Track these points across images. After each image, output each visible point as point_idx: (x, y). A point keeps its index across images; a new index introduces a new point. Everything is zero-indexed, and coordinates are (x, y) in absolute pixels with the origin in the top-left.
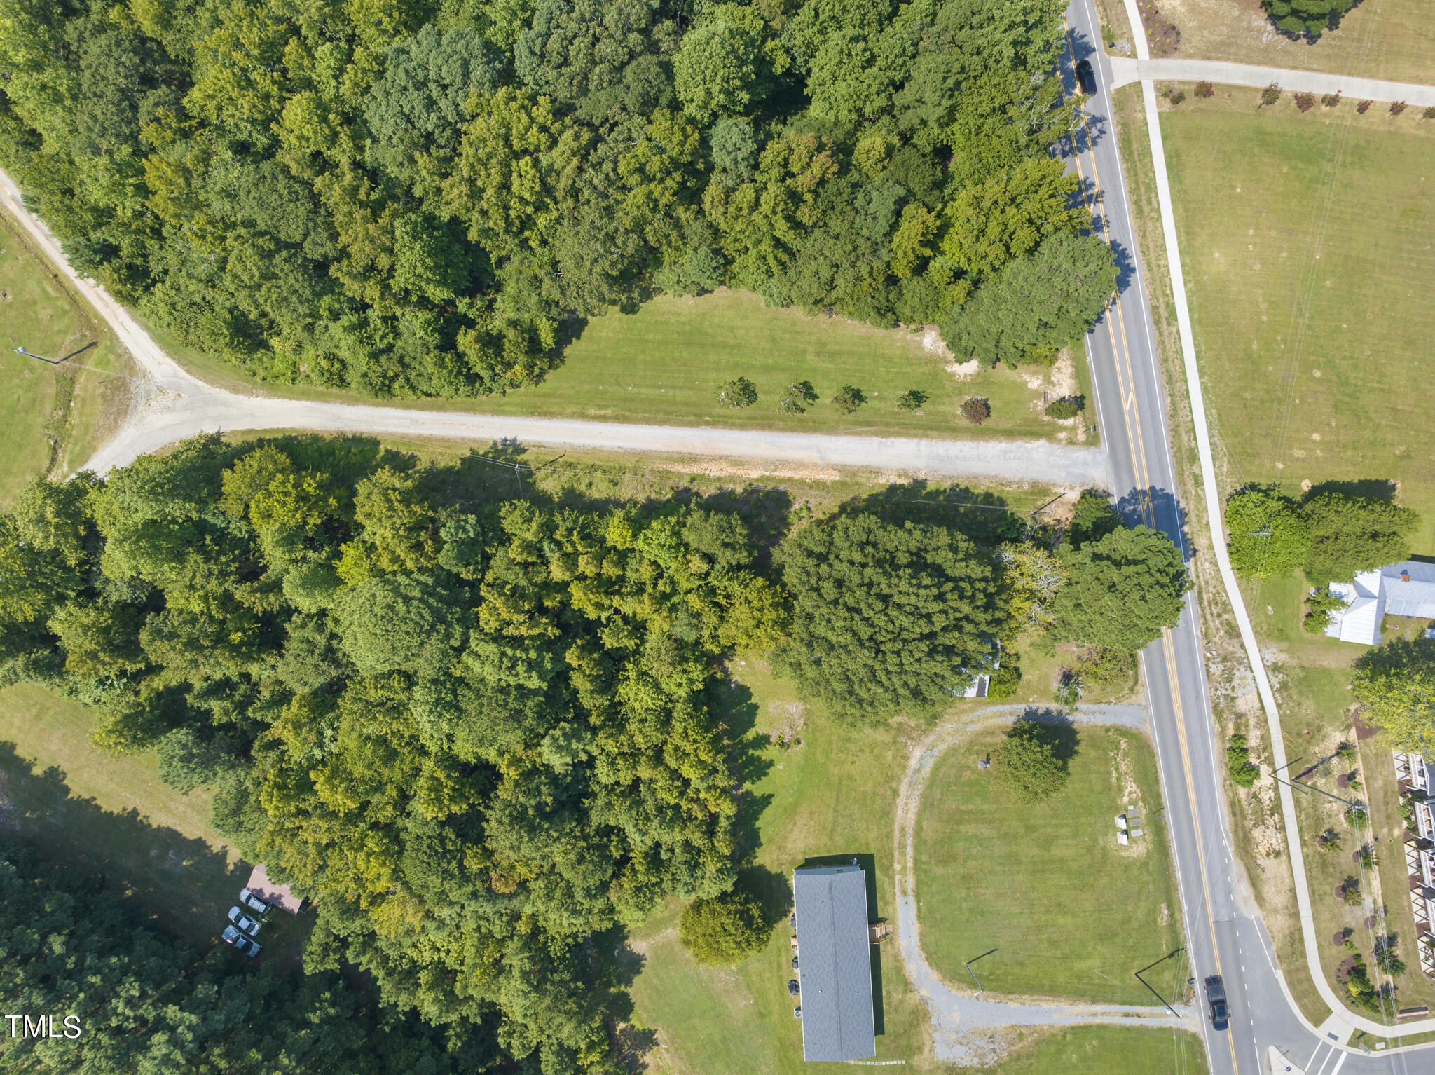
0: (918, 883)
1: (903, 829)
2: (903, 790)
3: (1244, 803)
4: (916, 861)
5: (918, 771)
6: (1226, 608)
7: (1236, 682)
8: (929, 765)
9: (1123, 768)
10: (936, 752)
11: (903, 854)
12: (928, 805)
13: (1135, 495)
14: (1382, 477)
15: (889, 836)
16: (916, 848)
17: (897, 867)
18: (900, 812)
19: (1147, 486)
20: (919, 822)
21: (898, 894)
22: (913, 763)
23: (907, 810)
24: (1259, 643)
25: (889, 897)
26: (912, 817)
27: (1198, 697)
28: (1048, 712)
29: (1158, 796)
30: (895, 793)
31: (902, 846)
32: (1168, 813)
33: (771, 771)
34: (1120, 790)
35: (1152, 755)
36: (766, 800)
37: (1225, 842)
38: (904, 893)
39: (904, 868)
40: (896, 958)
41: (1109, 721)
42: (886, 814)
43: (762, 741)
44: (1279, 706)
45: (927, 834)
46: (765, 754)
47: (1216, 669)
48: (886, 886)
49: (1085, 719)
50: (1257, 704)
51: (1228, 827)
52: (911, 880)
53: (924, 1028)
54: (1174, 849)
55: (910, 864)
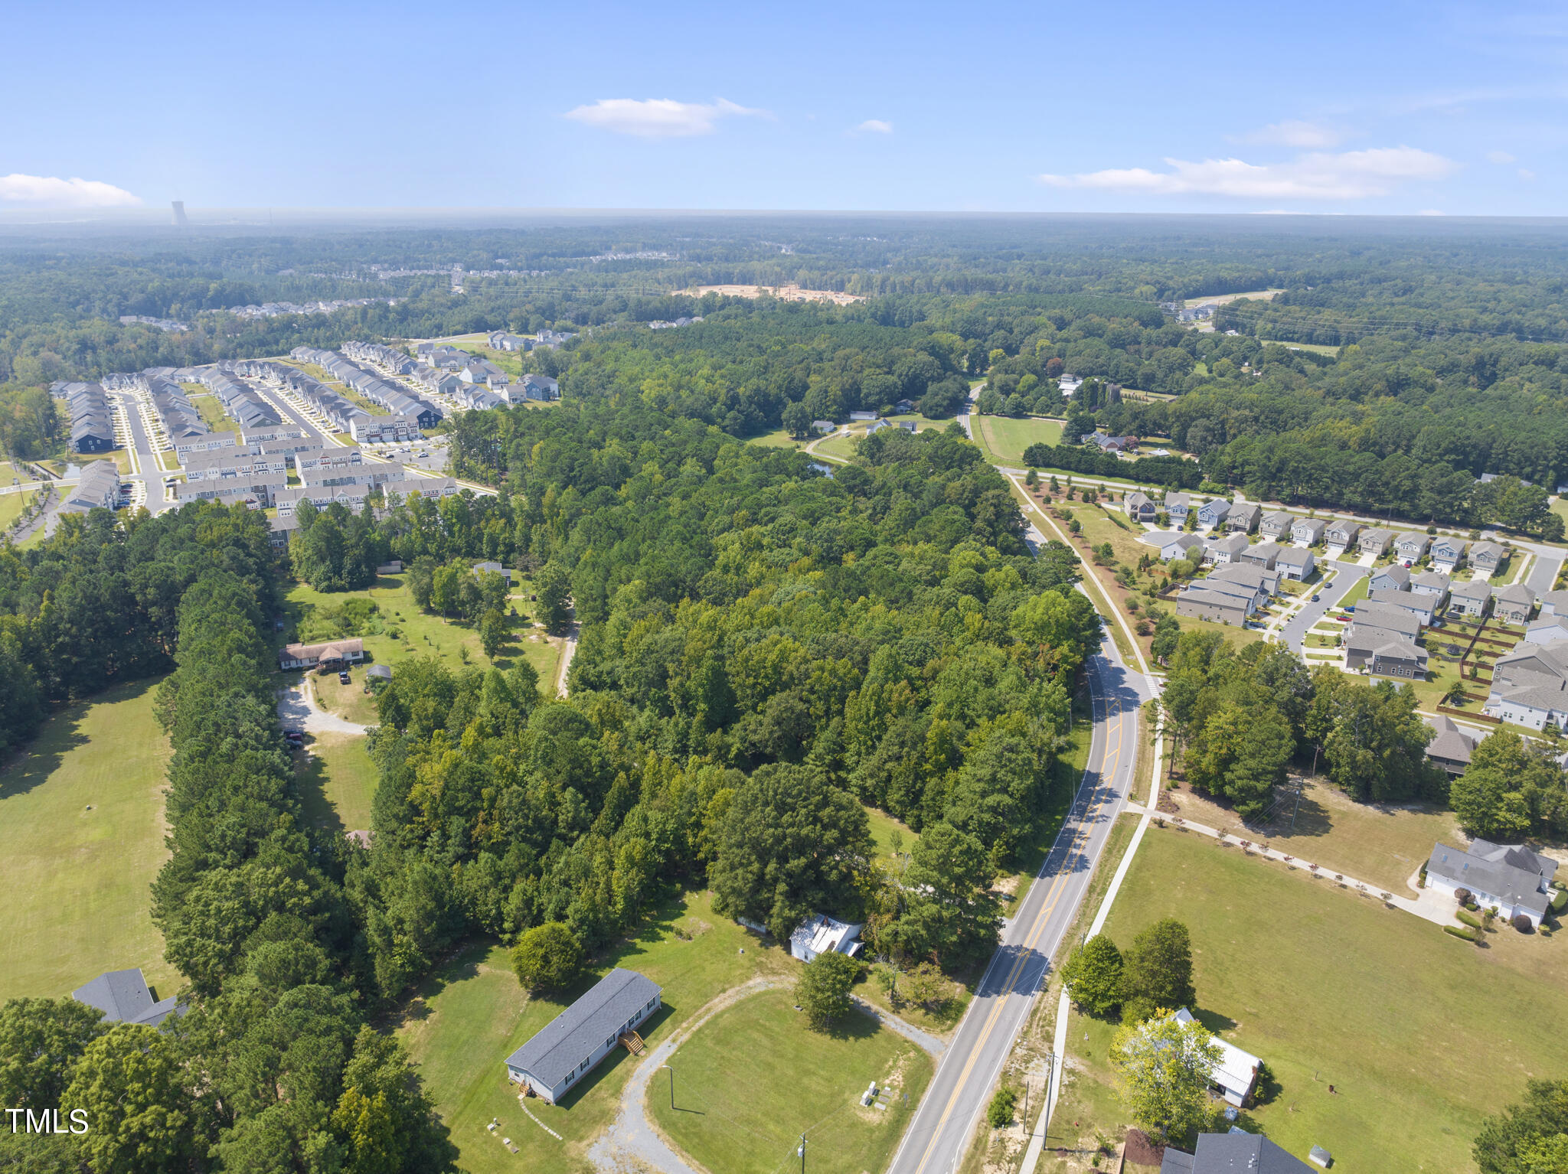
0: (688, 1042)
1: (709, 1009)
2: (730, 992)
3: (990, 1144)
4: (700, 1030)
5: (750, 988)
6: (1052, 1024)
7: (1031, 1065)
8: (762, 989)
9: (901, 1063)
10: (771, 986)
11: (696, 1021)
12: (739, 1007)
13: (1019, 948)
14: (1227, 1015)
15: (697, 1008)
16: (707, 1023)
17: (684, 1025)
18: (716, 1000)
19: (1032, 947)
20: (723, 1012)
21: (670, 1038)
22: (751, 983)
23: (721, 1003)
24: (1066, 1053)
25: (661, 1037)
26: (722, 1007)
27: (994, 1060)
28: (868, 1008)
29: (916, 1101)
30: (724, 991)
31: (700, 1017)
32: (917, 1117)
33: (658, 943)
34: (888, 1074)
35: (931, 1073)
36: (641, 951)
37: (955, 1160)
38: (674, 1041)
39: (688, 1028)
40: (628, 1073)
41: (911, 1037)
42: (707, 997)
43: (669, 929)
44: (1060, 1096)
45: (722, 1022)
46: (663, 934)
47: (1020, 1052)
48: (666, 1031)
49: (893, 1026)
50: (1042, 1085)
51: (964, 1152)
52: (686, 1037)
53: (600, 1129)
54: (905, 1141)
55: (694, 1029)
